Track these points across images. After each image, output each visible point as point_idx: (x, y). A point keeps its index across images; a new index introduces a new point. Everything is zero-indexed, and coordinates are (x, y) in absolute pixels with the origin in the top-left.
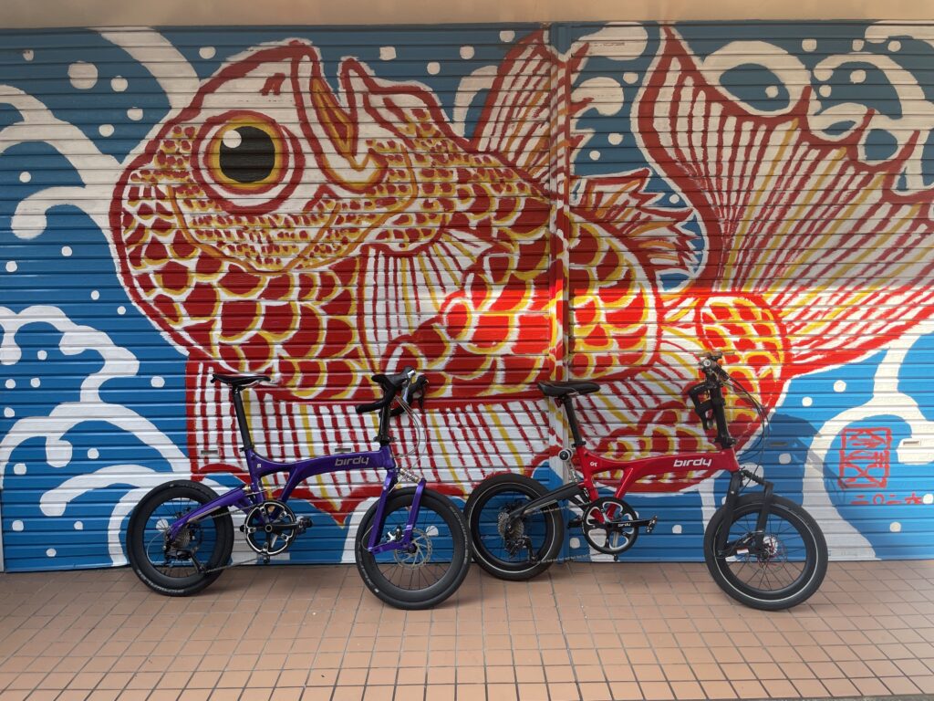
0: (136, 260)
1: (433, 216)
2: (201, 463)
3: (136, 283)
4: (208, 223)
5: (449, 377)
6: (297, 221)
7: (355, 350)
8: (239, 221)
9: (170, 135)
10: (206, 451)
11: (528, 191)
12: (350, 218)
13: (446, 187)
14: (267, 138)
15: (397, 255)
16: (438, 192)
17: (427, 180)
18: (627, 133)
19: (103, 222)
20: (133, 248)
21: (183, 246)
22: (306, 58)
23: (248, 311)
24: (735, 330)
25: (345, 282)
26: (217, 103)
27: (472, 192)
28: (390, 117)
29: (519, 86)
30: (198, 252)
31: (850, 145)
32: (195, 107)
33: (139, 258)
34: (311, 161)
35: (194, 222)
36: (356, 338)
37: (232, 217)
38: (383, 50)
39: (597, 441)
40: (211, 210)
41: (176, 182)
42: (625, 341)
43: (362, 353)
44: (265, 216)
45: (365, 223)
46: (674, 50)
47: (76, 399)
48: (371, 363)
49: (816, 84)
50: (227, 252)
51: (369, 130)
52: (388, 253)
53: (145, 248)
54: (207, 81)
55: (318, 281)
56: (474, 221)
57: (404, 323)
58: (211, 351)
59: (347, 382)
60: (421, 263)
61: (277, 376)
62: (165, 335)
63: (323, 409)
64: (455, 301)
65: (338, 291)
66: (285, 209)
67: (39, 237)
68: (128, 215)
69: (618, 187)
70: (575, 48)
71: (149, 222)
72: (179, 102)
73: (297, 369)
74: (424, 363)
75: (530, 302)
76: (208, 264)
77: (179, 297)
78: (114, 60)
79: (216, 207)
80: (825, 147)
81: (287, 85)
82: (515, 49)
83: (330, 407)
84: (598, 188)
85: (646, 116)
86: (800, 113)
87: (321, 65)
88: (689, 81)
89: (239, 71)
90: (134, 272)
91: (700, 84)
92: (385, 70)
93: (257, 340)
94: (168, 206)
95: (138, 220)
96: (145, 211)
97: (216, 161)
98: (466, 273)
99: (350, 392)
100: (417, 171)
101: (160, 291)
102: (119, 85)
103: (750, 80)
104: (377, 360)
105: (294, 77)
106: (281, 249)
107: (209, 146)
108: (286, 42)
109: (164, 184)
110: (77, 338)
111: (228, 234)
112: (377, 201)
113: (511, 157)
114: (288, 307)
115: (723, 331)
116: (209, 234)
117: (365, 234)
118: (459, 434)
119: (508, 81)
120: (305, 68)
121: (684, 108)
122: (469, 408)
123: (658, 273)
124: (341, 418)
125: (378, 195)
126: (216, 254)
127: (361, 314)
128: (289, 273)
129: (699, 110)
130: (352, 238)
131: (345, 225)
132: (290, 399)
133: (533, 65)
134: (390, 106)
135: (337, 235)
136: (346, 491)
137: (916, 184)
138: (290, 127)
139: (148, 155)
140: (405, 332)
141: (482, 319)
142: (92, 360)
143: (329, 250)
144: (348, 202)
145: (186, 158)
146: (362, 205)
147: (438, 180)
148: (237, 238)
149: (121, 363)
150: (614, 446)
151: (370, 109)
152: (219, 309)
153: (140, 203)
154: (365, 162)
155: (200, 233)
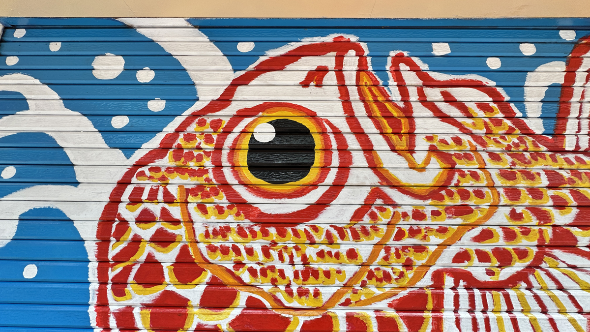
1: (526, 232)
3: (113, 322)
4: (224, 236)
6: (342, 236)
8: (266, 234)
9: (193, 128)
12: (413, 233)
14: (306, 132)
15: (484, 287)
17: (509, 183)
19: (88, 231)
20: (119, 268)
21: (187, 268)
22: (352, 52)
25: (415, 329)
27: (572, 201)
28: (453, 112)
30: (207, 276)
32: (225, 100)
34: (359, 159)
37: (257, 228)
38: (434, 45)
51: (427, 124)
52: (472, 283)
53: (136, 268)
54: (243, 73)
55: (374, 327)
60: (521, 298)
68: (124, 223)
76: (218, 296)
79: (238, 215)
81: (330, 78)
82: (581, 45)
87: (369, 59)
90: (115, 305)
95: (135, 229)
96: (145, 218)
97: (242, 158)
100: (494, 174)
102: (145, 76)
105: (339, 71)
106: (321, 275)
107: (236, 140)
109: (176, 184)
117: (436, 255)
125: (448, 202)
126: (230, 280)
128: (331, 311)
130: (419, 260)
135: (398, 256)
138: (333, 121)
139: (161, 151)
143: (387, 277)
144: (409, 210)
146: (429, 214)
147: (522, 185)
153: (141, 207)
154: (427, 161)
155: (212, 249)
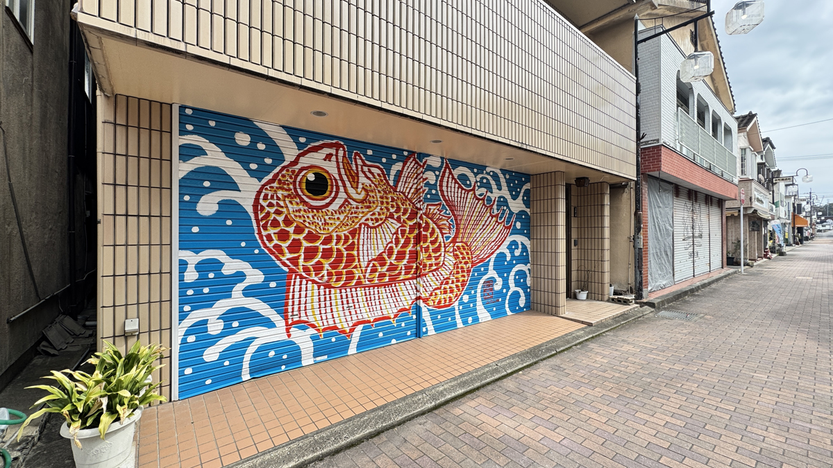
0: (265, 228)
1: (383, 213)
2: (290, 322)
3: (265, 238)
4: (299, 212)
5: (388, 273)
6: (336, 213)
7: (356, 265)
8: (313, 212)
9: (284, 172)
10: (293, 315)
11: (411, 207)
12: (355, 213)
13: (387, 203)
14: (325, 178)
15: (371, 228)
16: (385, 205)
17: (382, 200)
18: (436, 190)
20: (264, 222)
21: (288, 222)
22: (341, 149)
23: (316, 249)
24: (462, 254)
25: (353, 238)
26: (305, 161)
28: (370, 176)
29: (409, 171)
30: (295, 224)
31: (483, 199)
32: (295, 162)
33: (267, 227)
34: (342, 189)
35: (294, 211)
36: (357, 260)
37: (310, 210)
38: (368, 151)
39: (430, 293)
40: (301, 207)
41: (286, 193)
42: (437, 258)
43: (358, 266)
44: (323, 210)
45: (361, 215)
46: (447, 167)
47: (230, 296)
48: (362, 270)
49: (477, 182)
50: (307, 225)
51: (362, 179)
52: (369, 227)
53: (270, 222)
54: (302, 151)
55: (343, 238)
56: (396, 216)
57: (373, 254)
58: (298, 269)
59: (353, 278)
60: (379, 230)
61: (326, 278)
62: (278, 263)
63: (343, 291)
64: (389, 245)
65: (350, 241)
66: (330, 208)
67: (213, 215)
68: (263, 206)
69: (435, 207)
70: (424, 161)
71: (272, 210)
72: (289, 158)
73: (334, 274)
74: (379, 269)
75: (412, 245)
76: (299, 230)
77: (285, 245)
78: (258, 135)
79: (303, 205)
80: (479, 200)
81: (334, 158)
82: (408, 158)
83: (346, 289)
84: (429, 207)
85: (441, 186)
86: (473, 190)
87: (347, 152)
88: (451, 176)
89: (315, 149)
90: (264, 233)
91: (453, 178)
92: (369, 158)
93: (319, 263)
94: (281, 203)
95: (267, 209)
96: (271, 205)
97: (304, 186)
98: (393, 234)
99: (354, 282)
100: (378, 197)
101: (276, 242)
102: (261, 146)
103: (463, 178)
104: (363, 269)
105: (337, 156)
106: (329, 224)
107: (301, 179)
108: (334, 142)
109: (280, 193)
110: (231, 266)
111: (308, 217)
112: (365, 206)
113: (407, 194)
114: (331, 249)
115: (459, 254)
116: (300, 217)
117: (361, 219)
118: (389, 296)
119: (406, 168)
120: (341, 153)
121: (449, 185)
122: (393, 285)
123: (445, 235)
124: (349, 294)
125: (365, 204)
126: (303, 226)
127: (358, 250)
128: (332, 234)
129: (453, 186)
130: (356, 220)
131: (354, 215)
132: (330, 287)
133: (413, 164)
134: (370, 171)
135: (351, 219)
136: (351, 324)
137: (496, 212)
138: (334, 175)
139: (272, 181)
140: (374, 257)
141: (398, 251)
142: (240, 276)
143: (347, 225)
144: (355, 206)
145: (291, 183)
146: (360, 208)
147: (385, 200)
148: (312, 219)
149: (255, 277)
150: (434, 294)
151: (364, 172)
152: (303, 250)
153: (269, 201)
154: (361, 192)
155: (296, 216)
